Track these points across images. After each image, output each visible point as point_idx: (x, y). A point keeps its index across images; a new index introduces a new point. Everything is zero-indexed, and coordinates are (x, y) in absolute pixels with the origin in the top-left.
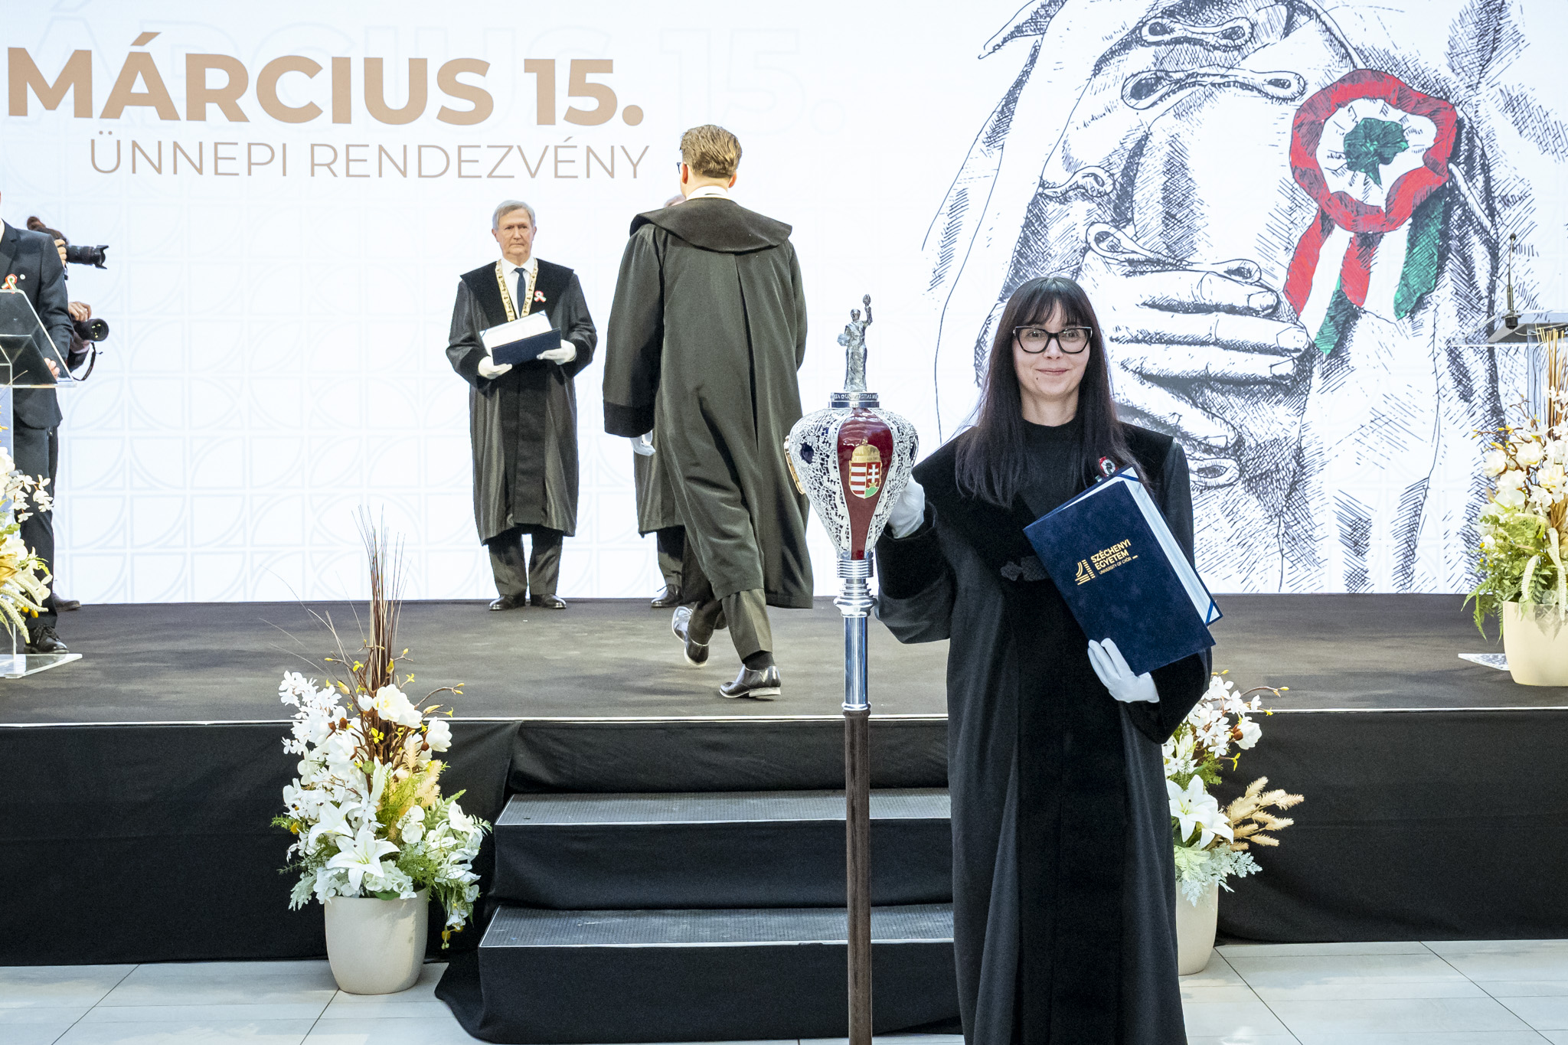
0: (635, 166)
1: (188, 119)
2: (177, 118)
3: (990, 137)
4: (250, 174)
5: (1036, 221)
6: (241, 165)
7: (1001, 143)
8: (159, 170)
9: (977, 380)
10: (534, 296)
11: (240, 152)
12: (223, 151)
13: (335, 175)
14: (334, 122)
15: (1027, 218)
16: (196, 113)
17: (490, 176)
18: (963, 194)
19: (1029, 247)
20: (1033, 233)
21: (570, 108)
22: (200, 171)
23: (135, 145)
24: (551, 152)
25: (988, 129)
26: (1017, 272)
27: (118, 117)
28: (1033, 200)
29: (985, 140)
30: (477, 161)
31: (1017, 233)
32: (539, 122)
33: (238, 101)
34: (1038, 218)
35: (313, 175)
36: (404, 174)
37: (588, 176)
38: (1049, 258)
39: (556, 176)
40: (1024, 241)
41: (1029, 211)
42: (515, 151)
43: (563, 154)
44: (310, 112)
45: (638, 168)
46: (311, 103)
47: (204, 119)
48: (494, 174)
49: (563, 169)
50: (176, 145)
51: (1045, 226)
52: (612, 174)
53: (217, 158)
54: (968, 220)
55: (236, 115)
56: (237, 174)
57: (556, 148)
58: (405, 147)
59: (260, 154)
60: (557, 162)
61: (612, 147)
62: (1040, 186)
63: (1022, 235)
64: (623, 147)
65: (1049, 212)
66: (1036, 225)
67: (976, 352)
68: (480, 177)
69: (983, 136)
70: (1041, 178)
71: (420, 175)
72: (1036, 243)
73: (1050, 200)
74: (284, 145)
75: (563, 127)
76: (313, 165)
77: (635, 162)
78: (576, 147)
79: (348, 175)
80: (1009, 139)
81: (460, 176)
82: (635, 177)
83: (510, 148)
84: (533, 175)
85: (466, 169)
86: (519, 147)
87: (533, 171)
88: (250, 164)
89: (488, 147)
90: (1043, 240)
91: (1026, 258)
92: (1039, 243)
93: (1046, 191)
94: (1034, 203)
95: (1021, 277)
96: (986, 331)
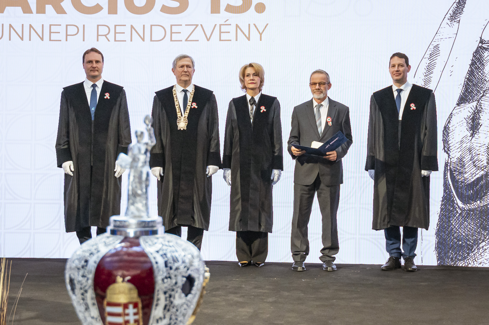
0: (261, 34)
1: (37, 13)
2: (31, 12)
3: (452, 16)
4: (67, 40)
5: (478, 62)
6: (62, 36)
7: (458, 19)
8: (22, 39)
9: (444, 148)
10: (192, 105)
11: (62, 29)
12: (54, 29)
13: (109, 41)
14: (109, 13)
15: (473, 60)
16: (41, 10)
17: (186, 40)
18: (437, 47)
19: (474, 76)
20: (476, 68)
21: (228, 4)
22: (42, 39)
23: (11, 26)
24: (217, 28)
25: (451, 12)
26: (466, 90)
27: (3, 13)
28: (476, 50)
29: (449, 18)
30: (180, 33)
31: (467, 68)
32: (212, 12)
33: (61, 4)
34: (479, 60)
35: (98, 40)
36: (143, 40)
37: (237, 40)
38: (485, 82)
39: (220, 40)
40: (471, 73)
41: (474, 56)
42: (199, 28)
43: (224, 29)
44: (97, 9)
45: (262, 35)
46: (98, 4)
47: (45, 13)
48: (188, 40)
49: (224, 36)
50: (31, 26)
51: (483, 64)
52: (249, 39)
53: (50, 32)
54: (440, 61)
55: (60, 11)
56: (60, 41)
57: (220, 25)
58: (144, 26)
59: (72, 30)
60: (221, 32)
61: (249, 25)
62: (480, 42)
63: (470, 70)
64: (254, 25)
65: (485, 57)
66: (478, 64)
67: (443, 133)
68: (181, 41)
69: (448, 15)
70: (481, 38)
71: (151, 40)
72: (478, 74)
73: (486, 50)
74: (84, 26)
75: (224, 15)
76: (98, 35)
77: (261, 33)
78: (230, 25)
79: (115, 41)
80: (463, 17)
81: (171, 40)
82: (261, 40)
83: (197, 25)
84: (208, 40)
85: (175, 37)
86: (201, 25)
87: (208, 38)
88: (67, 35)
89: (186, 25)
90: (481, 72)
91: (472, 82)
92: (480, 74)
93: (483, 45)
94: (477, 52)
95: (469, 92)
96: (449, 122)
